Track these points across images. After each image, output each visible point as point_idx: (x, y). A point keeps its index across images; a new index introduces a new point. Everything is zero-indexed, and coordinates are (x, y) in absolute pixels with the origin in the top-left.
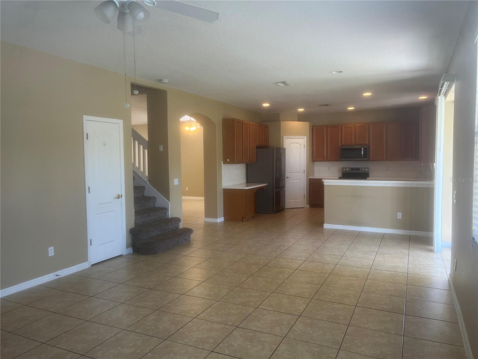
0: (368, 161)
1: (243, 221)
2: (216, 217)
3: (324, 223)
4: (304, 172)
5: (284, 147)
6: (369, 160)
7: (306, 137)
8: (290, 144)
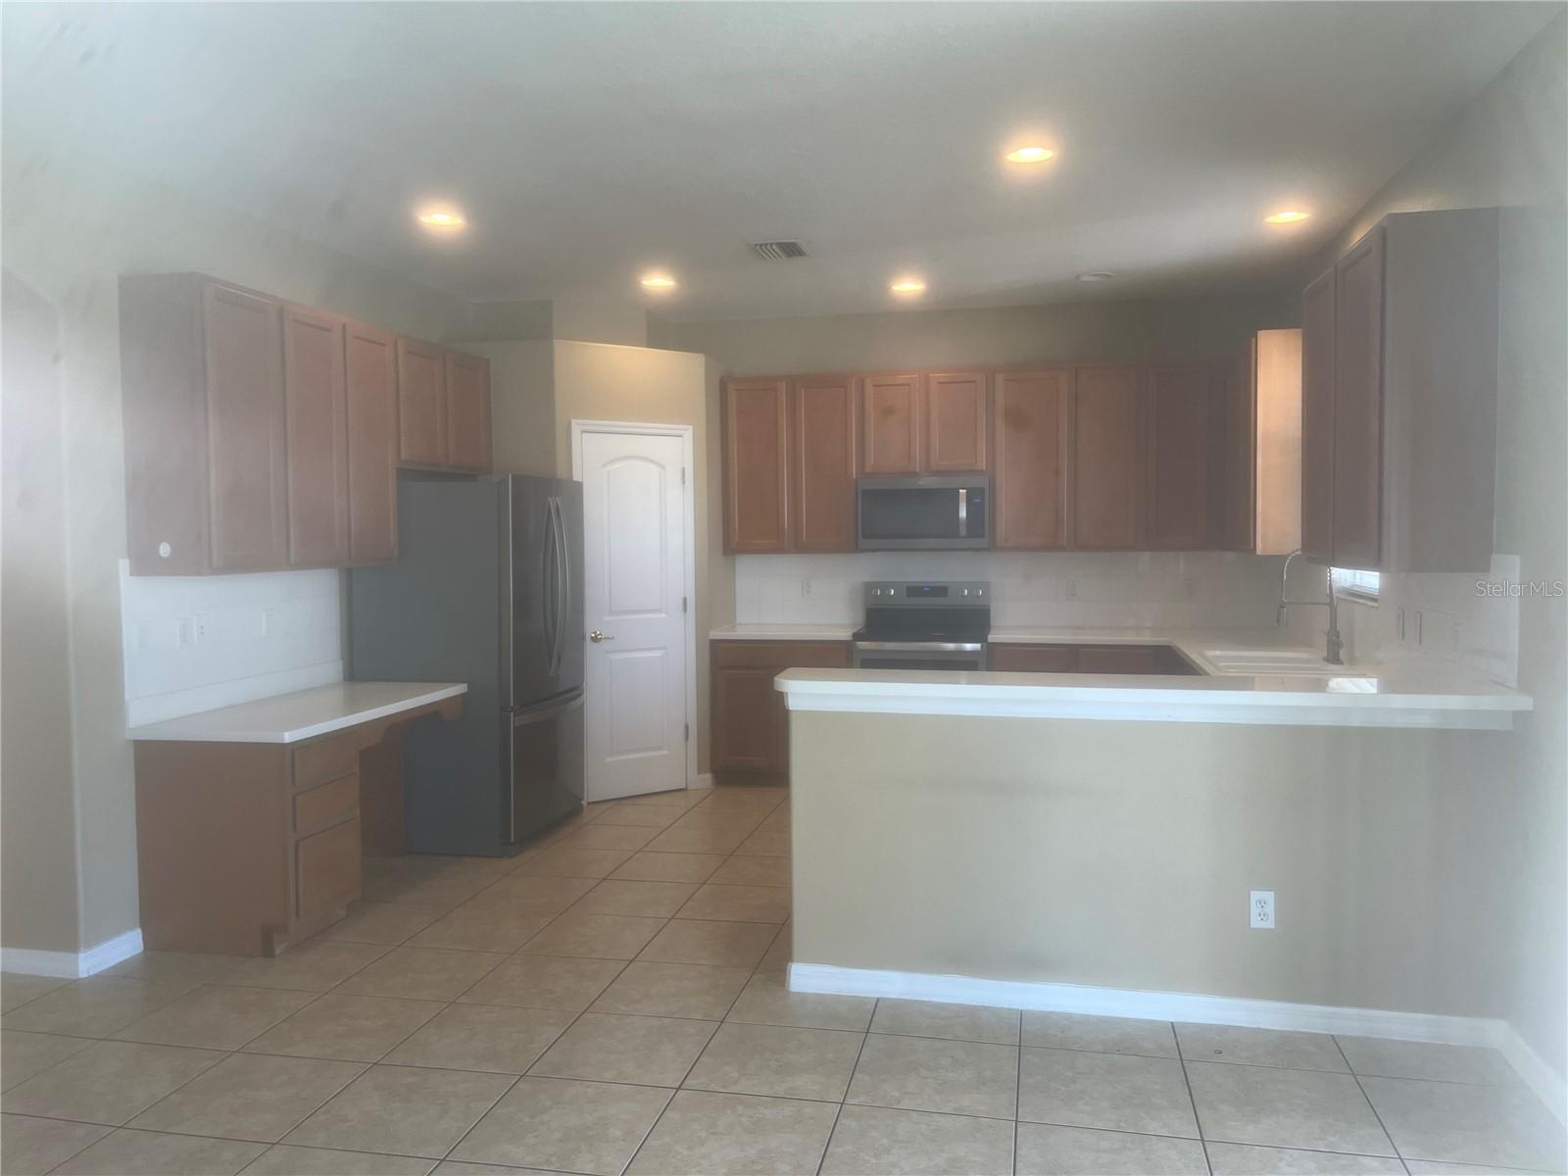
0: (987, 549)
1: (268, 951)
2: (68, 940)
3: (792, 961)
4: (685, 610)
5: (575, 479)
6: (992, 547)
7: (688, 432)
8: (604, 465)
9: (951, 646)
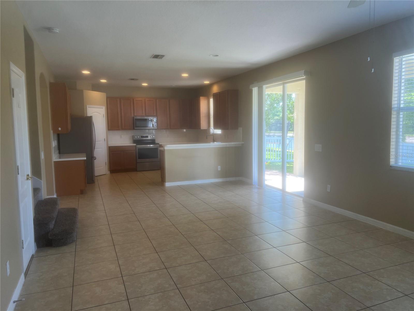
6: (157, 129)
7: (104, 108)
8: (92, 114)
9: (149, 146)
